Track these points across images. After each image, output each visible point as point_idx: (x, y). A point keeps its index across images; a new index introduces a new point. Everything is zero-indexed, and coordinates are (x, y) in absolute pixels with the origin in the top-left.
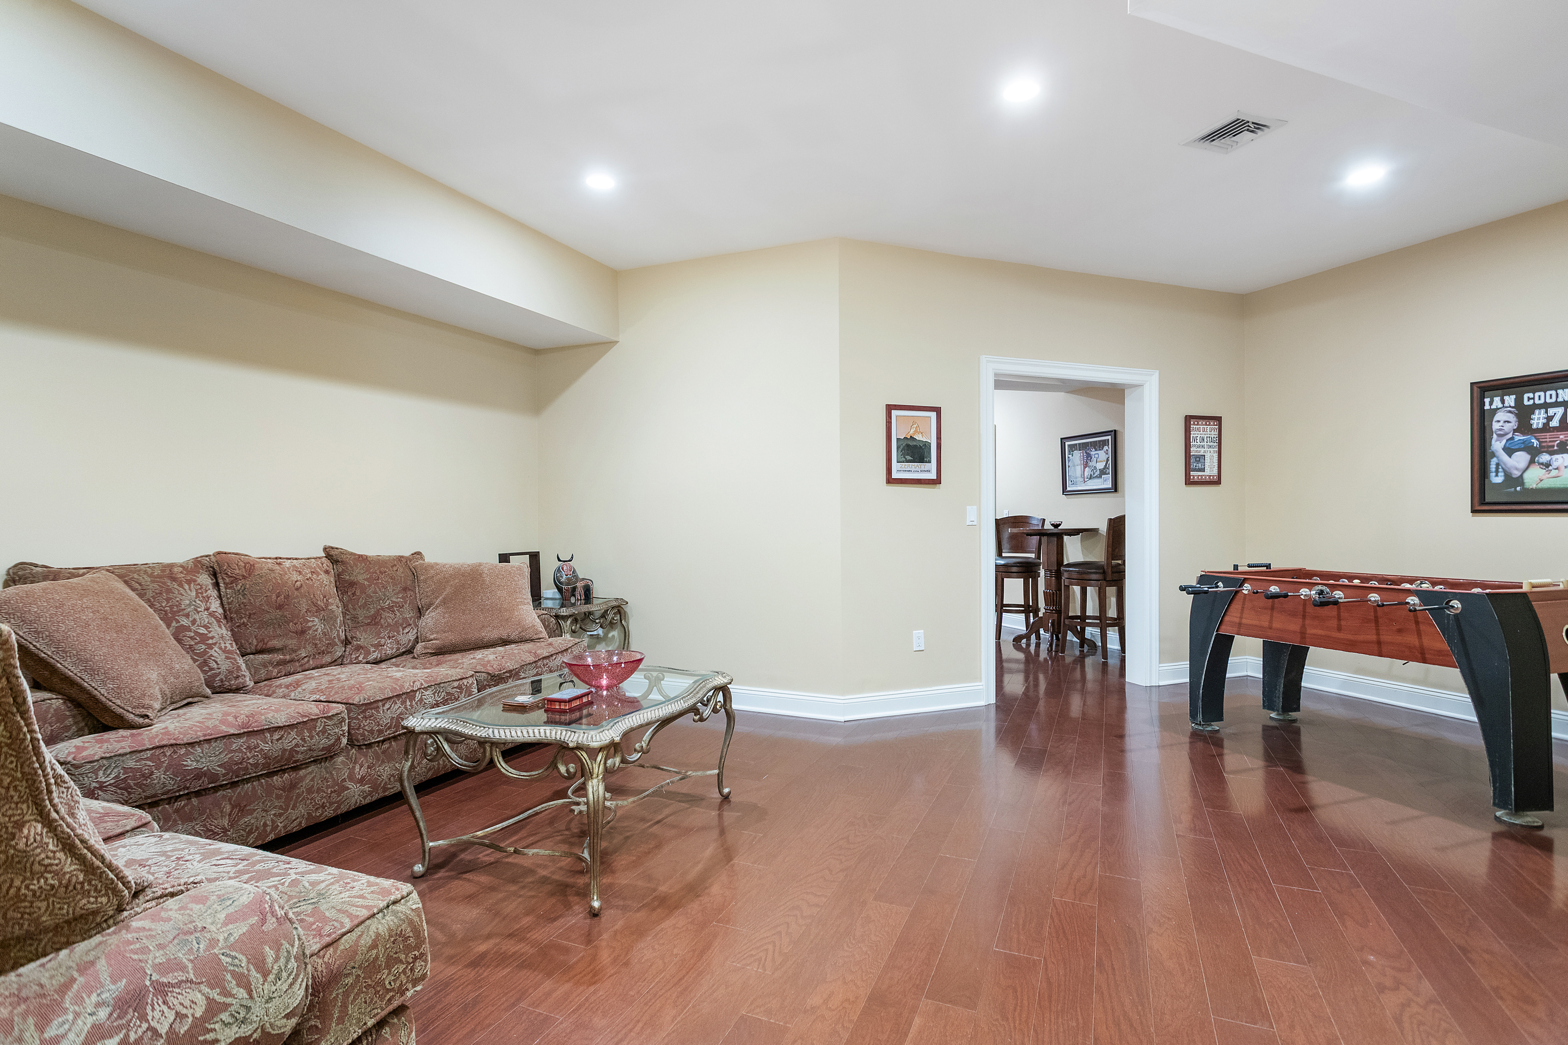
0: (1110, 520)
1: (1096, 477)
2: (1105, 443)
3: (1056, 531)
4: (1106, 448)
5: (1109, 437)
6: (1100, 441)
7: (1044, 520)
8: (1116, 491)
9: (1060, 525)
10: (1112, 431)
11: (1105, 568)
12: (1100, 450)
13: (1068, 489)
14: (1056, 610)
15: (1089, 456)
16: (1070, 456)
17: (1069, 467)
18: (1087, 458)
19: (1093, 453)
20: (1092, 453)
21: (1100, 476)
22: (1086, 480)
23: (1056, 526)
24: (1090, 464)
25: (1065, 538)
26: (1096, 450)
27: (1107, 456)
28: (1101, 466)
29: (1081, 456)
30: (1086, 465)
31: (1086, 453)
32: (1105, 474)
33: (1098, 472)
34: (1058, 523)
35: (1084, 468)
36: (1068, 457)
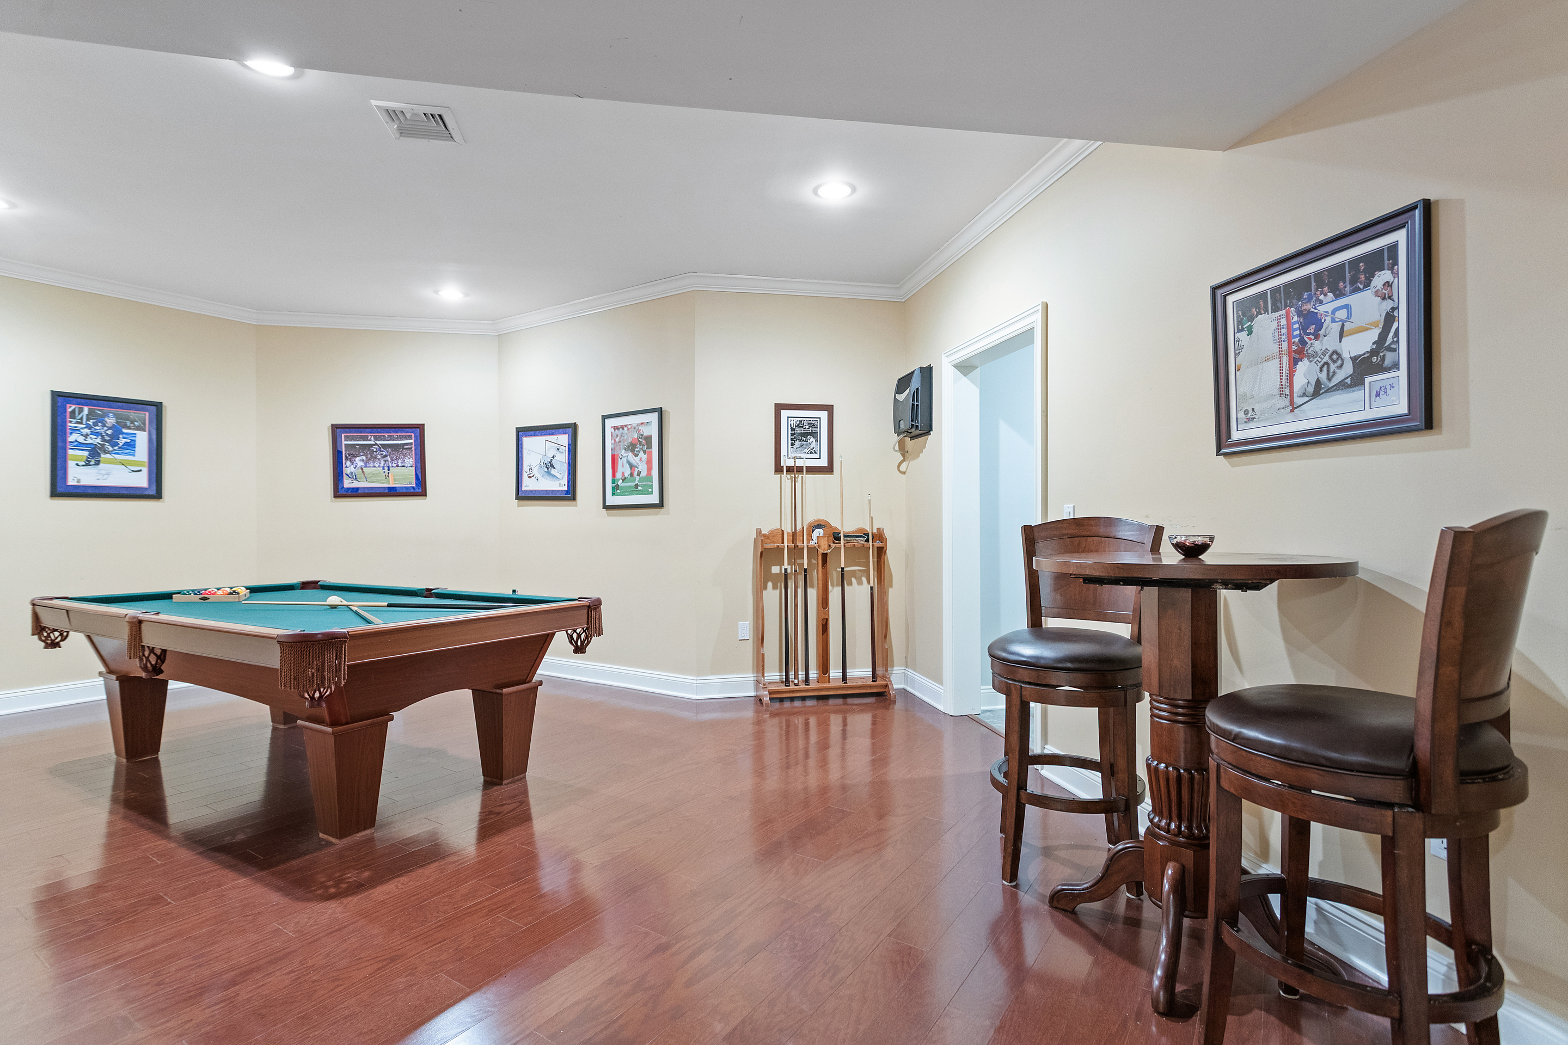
0: (1459, 536)
1: (1342, 386)
2: (1390, 255)
3: (1191, 571)
4: (1382, 277)
5: (1400, 237)
6: (1354, 262)
7: (1159, 530)
8: (1429, 423)
9: (1204, 548)
10: (1412, 208)
11: (1423, 745)
12: (1357, 290)
13: (1236, 435)
14: (1190, 836)
15: (1313, 324)
16: (1243, 336)
17: (1237, 369)
18: (1304, 328)
19: (1327, 305)
20: (1322, 309)
21: (1356, 381)
22: (1298, 401)
23: (1192, 551)
24: (1316, 346)
25: (1228, 597)
26: (1339, 294)
27: (1388, 305)
28: (1360, 344)
29: (1279, 328)
30: (1297, 355)
31: (1300, 313)
32: (1380, 368)
33: (1348, 369)
34: (1199, 541)
35: (1294, 362)
36: (1237, 341)
